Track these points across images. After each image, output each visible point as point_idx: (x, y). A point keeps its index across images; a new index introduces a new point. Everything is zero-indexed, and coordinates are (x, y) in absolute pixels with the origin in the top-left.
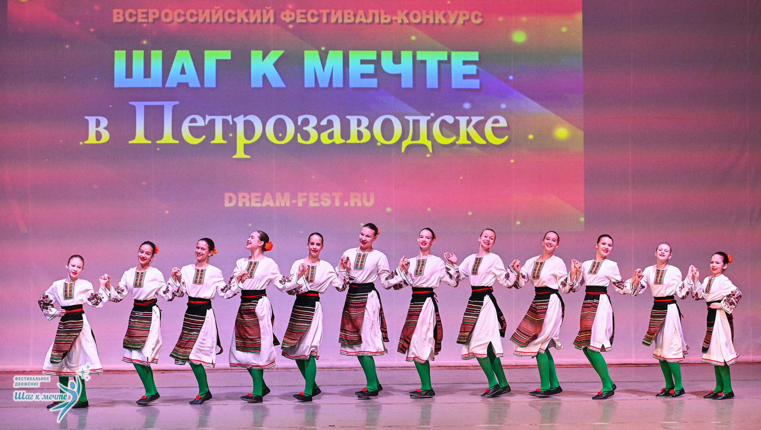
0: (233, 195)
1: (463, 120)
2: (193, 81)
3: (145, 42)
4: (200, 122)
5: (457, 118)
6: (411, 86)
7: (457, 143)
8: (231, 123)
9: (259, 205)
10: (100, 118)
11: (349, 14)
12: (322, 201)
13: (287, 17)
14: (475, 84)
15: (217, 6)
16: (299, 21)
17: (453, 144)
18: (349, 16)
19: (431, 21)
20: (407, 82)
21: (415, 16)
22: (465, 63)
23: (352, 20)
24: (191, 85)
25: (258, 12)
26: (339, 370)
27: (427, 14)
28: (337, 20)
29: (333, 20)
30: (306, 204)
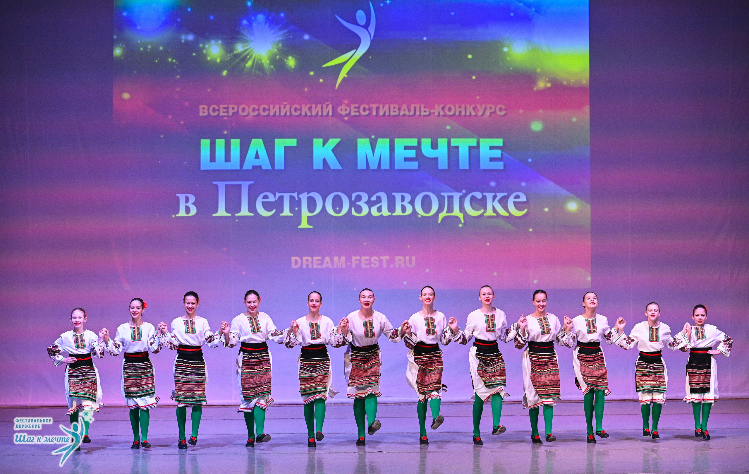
0: (298, 259)
1: (489, 196)
2: (266, 165)
3: (225, 132)
4: (272, 198)
5: (484, 194)
6: (447, 168)
7: (485, 215)
8: (297, 199)
9: (320, 267)
10: (189, 195)
11: (394, 108)
12: (373, 263)
13: (343, 110)
14: (500, 165)
15: (285, 102)
16: (353, 114)
17: (481, 216)
18: (395, 110)
19: (463, 113)
20: (443, 164)
21: (450, 109)
22: (491, 148)
23: (397, 113)
24: (264, 168)
25: (319, 106)
26: (386, 405)
27: (460, 107)
28: (385, 113)
29: (381, 113)
30: (359, 265)
